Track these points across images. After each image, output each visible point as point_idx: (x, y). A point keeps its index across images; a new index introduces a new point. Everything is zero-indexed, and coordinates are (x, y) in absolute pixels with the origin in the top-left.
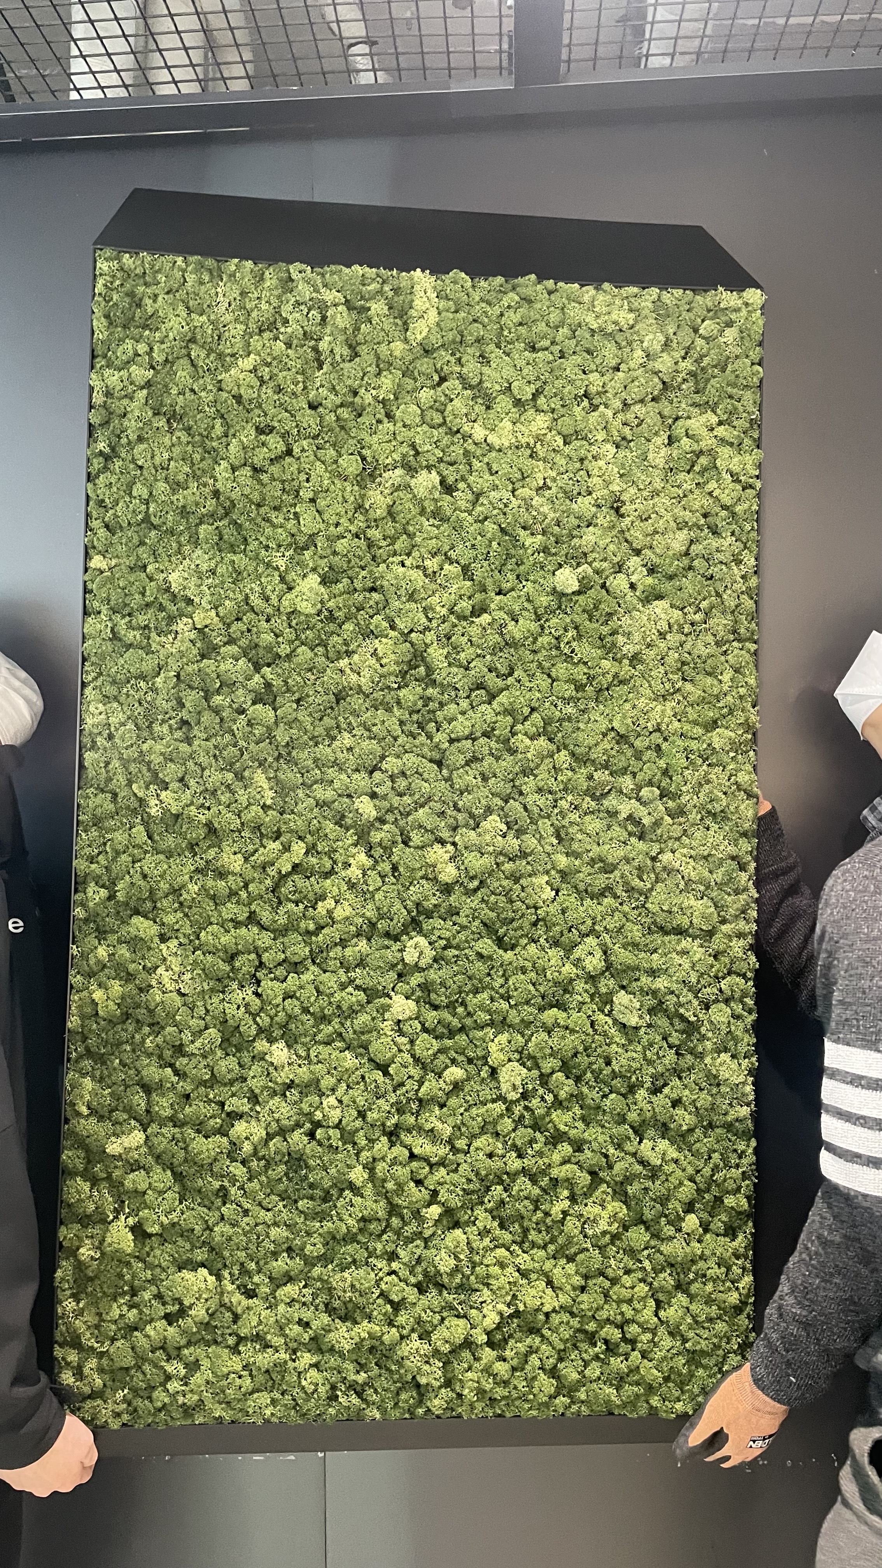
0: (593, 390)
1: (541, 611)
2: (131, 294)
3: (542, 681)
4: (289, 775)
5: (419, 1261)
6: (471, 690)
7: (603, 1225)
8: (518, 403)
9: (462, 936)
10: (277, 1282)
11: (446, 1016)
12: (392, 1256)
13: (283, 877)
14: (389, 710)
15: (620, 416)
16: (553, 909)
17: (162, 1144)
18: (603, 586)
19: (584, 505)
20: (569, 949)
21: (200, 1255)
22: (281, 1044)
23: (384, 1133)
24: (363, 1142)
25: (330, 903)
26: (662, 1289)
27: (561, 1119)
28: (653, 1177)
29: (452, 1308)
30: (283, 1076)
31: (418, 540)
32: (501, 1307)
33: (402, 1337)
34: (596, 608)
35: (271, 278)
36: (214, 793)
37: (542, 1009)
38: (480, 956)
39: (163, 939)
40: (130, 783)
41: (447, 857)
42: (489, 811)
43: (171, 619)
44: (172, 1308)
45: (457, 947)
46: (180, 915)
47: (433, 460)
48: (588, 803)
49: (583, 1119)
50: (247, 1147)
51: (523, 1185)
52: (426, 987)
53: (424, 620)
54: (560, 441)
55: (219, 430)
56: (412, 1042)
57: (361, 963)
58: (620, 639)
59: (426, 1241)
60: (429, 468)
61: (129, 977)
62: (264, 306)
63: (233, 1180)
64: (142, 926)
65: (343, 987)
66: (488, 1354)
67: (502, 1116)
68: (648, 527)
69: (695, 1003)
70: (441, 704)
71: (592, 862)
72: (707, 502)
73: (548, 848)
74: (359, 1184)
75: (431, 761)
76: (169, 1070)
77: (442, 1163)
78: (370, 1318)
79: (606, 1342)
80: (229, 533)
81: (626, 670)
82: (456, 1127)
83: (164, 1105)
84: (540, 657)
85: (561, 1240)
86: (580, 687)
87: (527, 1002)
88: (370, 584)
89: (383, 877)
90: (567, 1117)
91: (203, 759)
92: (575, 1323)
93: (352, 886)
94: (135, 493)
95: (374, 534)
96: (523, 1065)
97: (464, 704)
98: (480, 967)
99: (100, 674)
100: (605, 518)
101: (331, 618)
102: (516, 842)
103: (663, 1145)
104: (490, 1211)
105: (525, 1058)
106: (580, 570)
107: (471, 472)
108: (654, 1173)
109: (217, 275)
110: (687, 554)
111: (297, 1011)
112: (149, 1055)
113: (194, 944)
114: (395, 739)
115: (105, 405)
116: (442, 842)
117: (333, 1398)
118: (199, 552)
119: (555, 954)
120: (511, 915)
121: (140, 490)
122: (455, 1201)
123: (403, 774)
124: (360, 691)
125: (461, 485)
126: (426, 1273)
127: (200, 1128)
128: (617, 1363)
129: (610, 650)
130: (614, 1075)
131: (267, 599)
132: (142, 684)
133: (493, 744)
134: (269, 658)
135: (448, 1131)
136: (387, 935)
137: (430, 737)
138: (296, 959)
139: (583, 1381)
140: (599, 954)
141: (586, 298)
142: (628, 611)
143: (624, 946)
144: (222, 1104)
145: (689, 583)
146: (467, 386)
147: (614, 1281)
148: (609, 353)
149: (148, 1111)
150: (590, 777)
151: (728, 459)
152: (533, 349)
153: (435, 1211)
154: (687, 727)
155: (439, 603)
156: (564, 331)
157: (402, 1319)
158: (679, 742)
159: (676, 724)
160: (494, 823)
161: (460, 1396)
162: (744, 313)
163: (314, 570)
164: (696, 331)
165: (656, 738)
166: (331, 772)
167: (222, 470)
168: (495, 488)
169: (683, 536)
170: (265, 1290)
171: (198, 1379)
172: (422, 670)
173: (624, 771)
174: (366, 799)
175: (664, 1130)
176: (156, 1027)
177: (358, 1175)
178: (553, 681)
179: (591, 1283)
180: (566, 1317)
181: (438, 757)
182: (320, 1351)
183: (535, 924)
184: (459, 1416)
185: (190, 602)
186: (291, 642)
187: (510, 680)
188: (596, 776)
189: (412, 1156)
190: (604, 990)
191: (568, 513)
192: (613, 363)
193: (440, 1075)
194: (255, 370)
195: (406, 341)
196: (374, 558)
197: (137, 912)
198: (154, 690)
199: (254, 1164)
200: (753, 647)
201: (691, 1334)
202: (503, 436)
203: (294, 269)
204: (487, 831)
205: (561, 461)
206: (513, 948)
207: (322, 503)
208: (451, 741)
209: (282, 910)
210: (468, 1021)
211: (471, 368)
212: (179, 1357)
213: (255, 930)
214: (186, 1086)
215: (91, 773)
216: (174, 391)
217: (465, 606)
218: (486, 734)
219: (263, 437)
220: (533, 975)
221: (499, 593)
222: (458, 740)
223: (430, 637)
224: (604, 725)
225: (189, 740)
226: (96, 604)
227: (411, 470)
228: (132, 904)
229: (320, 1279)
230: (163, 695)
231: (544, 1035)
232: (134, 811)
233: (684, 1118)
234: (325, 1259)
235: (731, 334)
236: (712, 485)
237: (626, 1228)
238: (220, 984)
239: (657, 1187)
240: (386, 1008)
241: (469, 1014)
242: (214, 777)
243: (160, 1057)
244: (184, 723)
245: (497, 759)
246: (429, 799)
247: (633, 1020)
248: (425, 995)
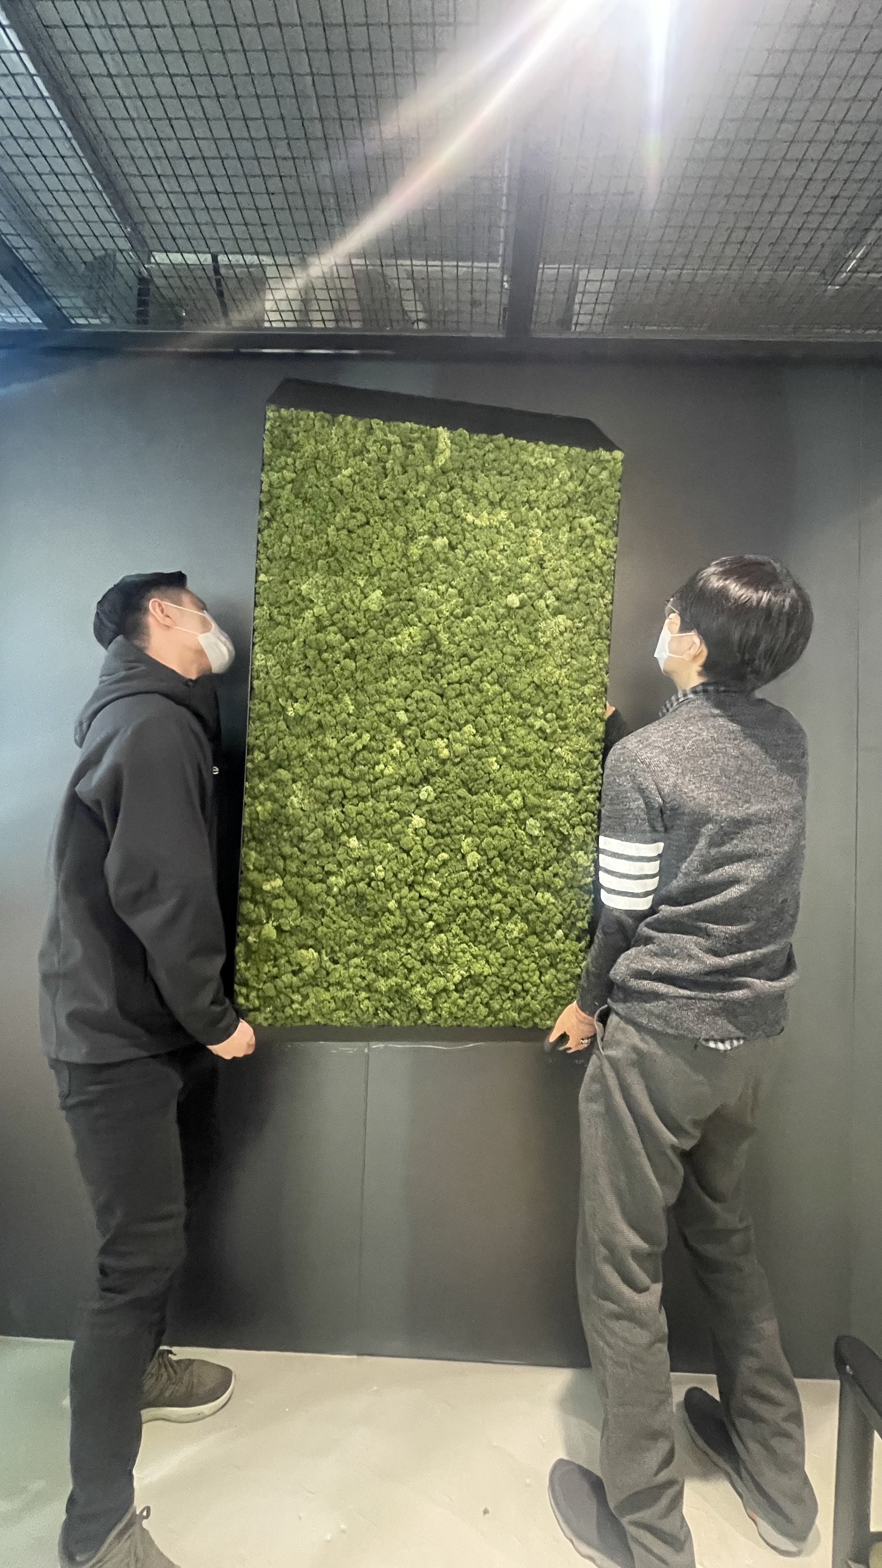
0: (532, 499)
1: (499, 617)
2: (285, 431)
3: (499, 654)
4: (361, 697)
5: (422, 948)
6: (461, 657)
7: (515, 934)
8: (491, 503)
9: (450, 787)
10: (349, 957)
11: (440, 827)
12: (408, 946)
13: (357, 752)
14: (416, 666)
15: (545, 514)
16: (498, 774)
17: (292, 886)
18: (532, 605)
19: (524, 561)
20: (505, 796)
21: (310, 942)
22: (355, 838)
23: (406, 885)
24: (396, 889)
25: (382, 766)
26: (544, 966)
27: (497, 881)
28: (542, 911)
29: (438, 972)
30: (355, 854)
31: (435, 574)
32: (462, 972)
33: (412, 986)
34: (528, 616)
35: (361, 425)
36: (322, 705)
37: (489, 826)
38: (459, 797)
39: (294, 781)
40: (277, 698)
41: (444, 745)
42: (467, 722)
43: (302, 610)
44: (296, 968)
45: (448, 792)
46: (302, 769)
47: (445, 531)
48: (519, 720)
49: (508, 882)
50: (335, 889)
51: (476, 913)
52: (430, 812)
53: (436, 618)
54: (513, 526)
55: (330, 508)
56: (422, 840)
57: (397, 798)
58: (540, 634)
59: (426, 939)
60: (443, 535)
61: (275, 801)
62: (357, 442)
63: (328, 905)
64: (283, 774)
65: (387, 810)
66: (455, 995)
67: (467, 878)
68: (558, 575)
69: (568, 825)
70: (444, 664)
71: (519, 751)
72: (588, 563)
73: (497, 743)
74: (393, 909)
75: (438, 694)
76: (296, 849)
77: (435, 901)
78: (396, 976)
79: (514, 991)
80: (334, 565)
81: (542, 651)
82: (444, 883)
83: (293, 867)
84: (497, 641)
85: (494, 941)
86: (518, 659)
87: (483, 822)
88: (408, 597)
89: (410, 754)
90: (501, 880)
91: (317, 687)
92: (499, 981)
93: (394, 758)
94: (283, 540)
95: (412, 570)
96: (479, 853)
97: (456, 665)
98: (459, 803)
99: (263, 638)
100: (535, 569)
101: (387, 614)
102: (480, 739)
103: (548, 895)
104: (459, 925)
105: (479, 849)
106: (521, 596)
107: (465, 539)
108: (542, 909)
109: (332, 423)
110: (576, 591)
111: (363, 821)
112: (285, 840)
113: (310, 784)
114: (419, 681)
115: (269, 491)
116: (442, 737)
117: (376, 1014)
118: (318, 574)
119: (497, 798)
120: (476, 776)
121: (286, 539)
122: (441, 919)
123: (423, 700)
124: (401, 654)
125: (460, 546)
126: (425, 954)
127: (311, 878)
128: (519, 1001)
129: (535, 640)
130: (525, 860)
131: (353, 602)
132: (285, 645)
133: (471, 687)
134: (353, 634)
135: (439, 884)
136: (411, 784)
137: (437, 681)
138: (364, 794)
139: (501, 1009)
140: (520, 799)
141: (530, 449)
142: (544, 619)
143: (534, 795)
144: (323, 867)
145: (576, 606)
146: (465, 492)
147: (520, 961)
148: (541, 478)
149: (284, 870)
150: (521, 707)
151: (600, 541)
152: (501, 474)
153: (431, 924)
154: (572, 683)
155: (445, 608)
156: (517, 466)
157: (412, 976)
158: (568, 691)
159: (566, 681)
160: (469, 729)
161: (440, 1015)
162: (612, 463)
163: (379, 588)
164: (587, 471)
165: (556, 688)
166: (385, 697)
167: (331, 530)
168: (478, 548)
169: (575, 581)
170: (343, 960)
171: (308, 1003)
172: (435, 645)
173: (538, 705)
174: (402, 712)
175: (548, 888)
176: (290, 826)
177: (392, 905)
178: (504, 654)
179: (508, 962)
180: (494, 978)
181: (441, 692)
182: (370, 991)
183: (488, 782)
184: (439, 1025)
185: (312, 601)
186: (365, 626)
187: (481, 653)
188: (524, 706)
189: (421, 897)
190: (522, 817)
191: (516, 564)
192: (543, 485)
193: (436, 857)
194: (350, 476)
195: (433, 465)
196: (411, 583)
197: (280, 767)
198: (292, 649)
199: (339, 898)
200: (608, 642)
201: (556, 988)
202: (484, 520)
203: (374, 422)
204: (465, 733)
205: (513, 537)
206: (476, 794)
207: (384, 551)
208: (449, 684)
209: (356, 769)
210: (452, 831)
211: (468, 482)
212: (298, 992)
213: (342, 779)
214: (303, 857)
215: (257, 691)
216: (307, 486)
217: (458, 611)
218: (467, 681)
219: (354, 514)
220: (486, 808)
221: (477, 606)
222: (452, 684)
223: (440, 627)
224: (529, 680)
225: (309, 676)
226: (261, 601)
227: (433, 536)
228: (278, 762)
229: (371, 956)
230: (296, 651)
231: (490, 839)
232: (280, 713)
233: (559, 883)
234: (374, 946)
235: (604, 475)
236: (591, 555)
237: (527, 936)
238: (324, 805)
239: (544, 916)
240: (410, 822)
241: (452, 827)
242: (322, 697)
243: (291, 841)
244: (307, 667)
245: (473, 694)
246: (436, 714)
247: (536, 832)
248: (430, 816)
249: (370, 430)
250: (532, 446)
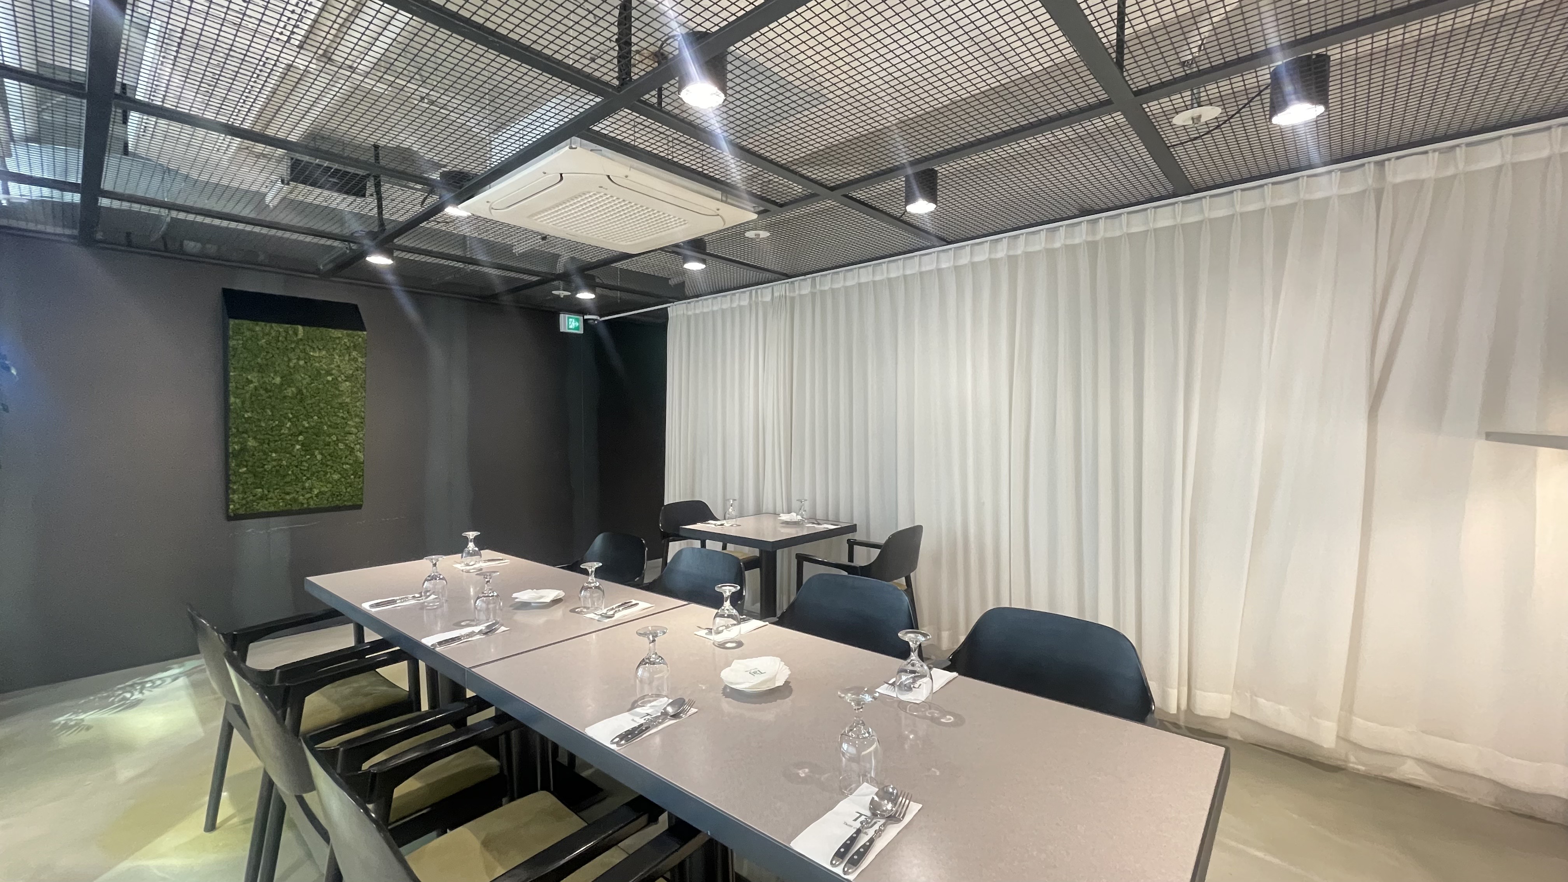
0: (334, 347)
1: (324, 383)
3: (325, 395)
4: (274, 410)
6: (311, 396)
8: (320, 349)
11: (307, 448)
12: (297, 485)
13: (273, 427)
14: (294, 399)
15: (339, 352)
18: (336, 379)
19: (333, 366)
20: (330, 437)
22: (274, 453)
23: (295, 466)
24: (291, 468)
25: (283, 431)
26: (347, 487)
27: (329, 463)
29: (308, 492)
30: (274, 458)
31: (300, 371)
33: (299, 497)
34: (335, 383)
37: (325, 446)
38: (313, 439)
42: (314, 416)
43: (249, 384)
45: (309, 437)
50: (268, 469)
51: (321, 473)
54: (328, 356)
55: (258, 352)
56: (300, 452)
57: (290, 440)
59: (303, 482)
60: (302, 360)
61: (242, 444)
62: (267, 331)
63: (265, 475)
64: (246, 436)
65: (286, 444)
67: (317, 463)
68: (345, 370)
70: (305, 398)
71: (335, 423)
72: (356, 366)
73: (326, 421)
75: (303, 408)
76: (251, 458)
77: (306, 470)
78: (293, 494)
79: (337, 495)
83: (250, 464)
84: (324, 391)
85: (329, 481)
86: (332, 396)
87: (322, 445)
88: (290, 379)
89: (294, 427)
93: (287, 428)
95: (291, 370)
96: (321, 455)
97: (309, 398)
99: (233, 393)
100: (337, 368)
101: (282, 384)
102: (320, 421)
103: (347, 466)
104: (315, 477)
106: (332, 377)
107: (310, 360)
109: (257, 325)
110: (352, 374)
111: (277, 448)
112: (247, 456)
113: (255, 438)
114: (296, 404)
115: (233, 347)
116: (305, 421)
117: (286, 506)
119: (327, 438)
120: (319, 432)
121: (241, 362)
122: (309, 476)
123: (298, 410)
124: (288, 396)
125: (308, 363)
126: (303, 487)
127: (258, 467)
129: (337, 389)
131: (269, 381)
132: (243, 395)
134: (269, 391)
135: (307, 465)
136: (295, 436)
137: (303, 404)
138: (277, 440)
139: (333, 501)
142: (341, 383)
145: (353, 379)
146: (309, 346)
149: (247, 465)
151: (360, 360)
152: (322, 340)
153: (305, 478)
155: (305, 382)
156: (328, 337)
157: (299, 494)
158: (351, 405)
159: (350, 402)
161: (310, 505)
162: (365, 335)
163: (279, 376)
164: (354, 338)
166: (283, 410)
168: (315, 363)
172: (301, 393)
174: (290, 414)
177: (290, 473)
179: (334, 487)
183: (323, 433)
184: (310, 508)
186: (274, 388)
187: (318, 395)
188: (335, 410)
189: (300, 470)
191: (330, 367)
192: (338, 343)
193: (305, 457)
194: (265, 342)
195: (297, 337)
196: (291, 374)
199: (269, 472)
202: (317, 354)
203: (273, 325)
204: (314, 419)
205: (328, 359)
206: (319, 437)
207: (280, 365)
209: (274, 432)
210: (311, 449)
211: (310, 343)
213: (268, 435)
214: (254, 461)
215: (232, 410)
216: (248, 345)
217: (309, 382)
218: (314, 403)
219: (267, 354)
220: (323, 441)
221: (316, 380)
222: (308, 404)
223: (302, 387)
227: (298, 360)
229: (283, 489)
230: (247, 397)
231: (325, 450)
234: (284, 486)
235: (361, 339)
236: (357, 363)
237: (341, 478)
238: (261, 444)
240: (295, 447)
245: (316, 407)
246: (303, 414)
248: (303, 445)
249: (272, 327)
250: (333, 331)
